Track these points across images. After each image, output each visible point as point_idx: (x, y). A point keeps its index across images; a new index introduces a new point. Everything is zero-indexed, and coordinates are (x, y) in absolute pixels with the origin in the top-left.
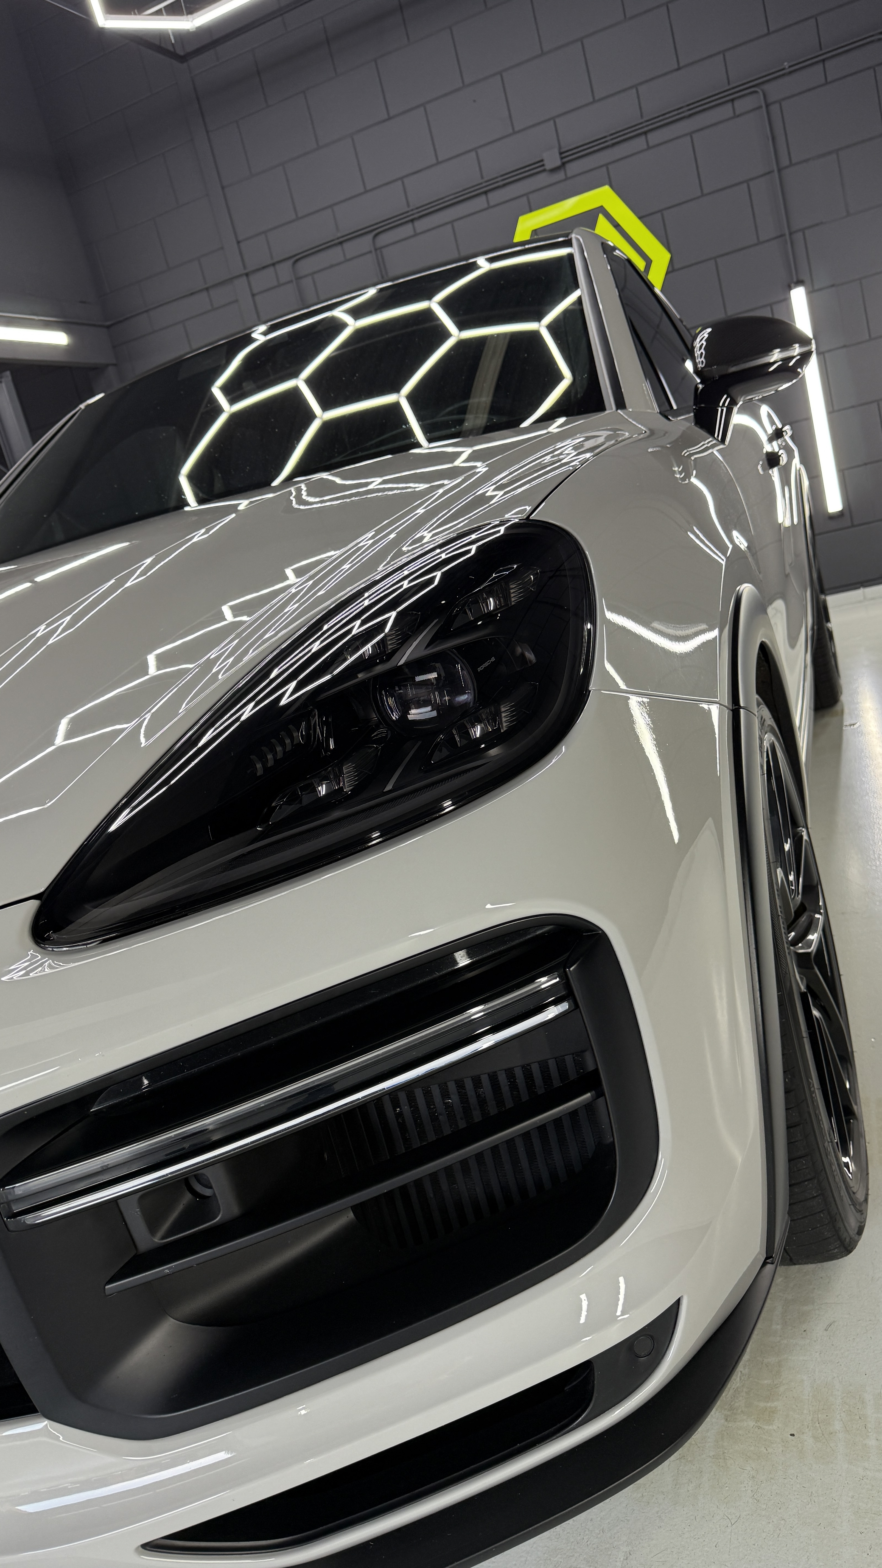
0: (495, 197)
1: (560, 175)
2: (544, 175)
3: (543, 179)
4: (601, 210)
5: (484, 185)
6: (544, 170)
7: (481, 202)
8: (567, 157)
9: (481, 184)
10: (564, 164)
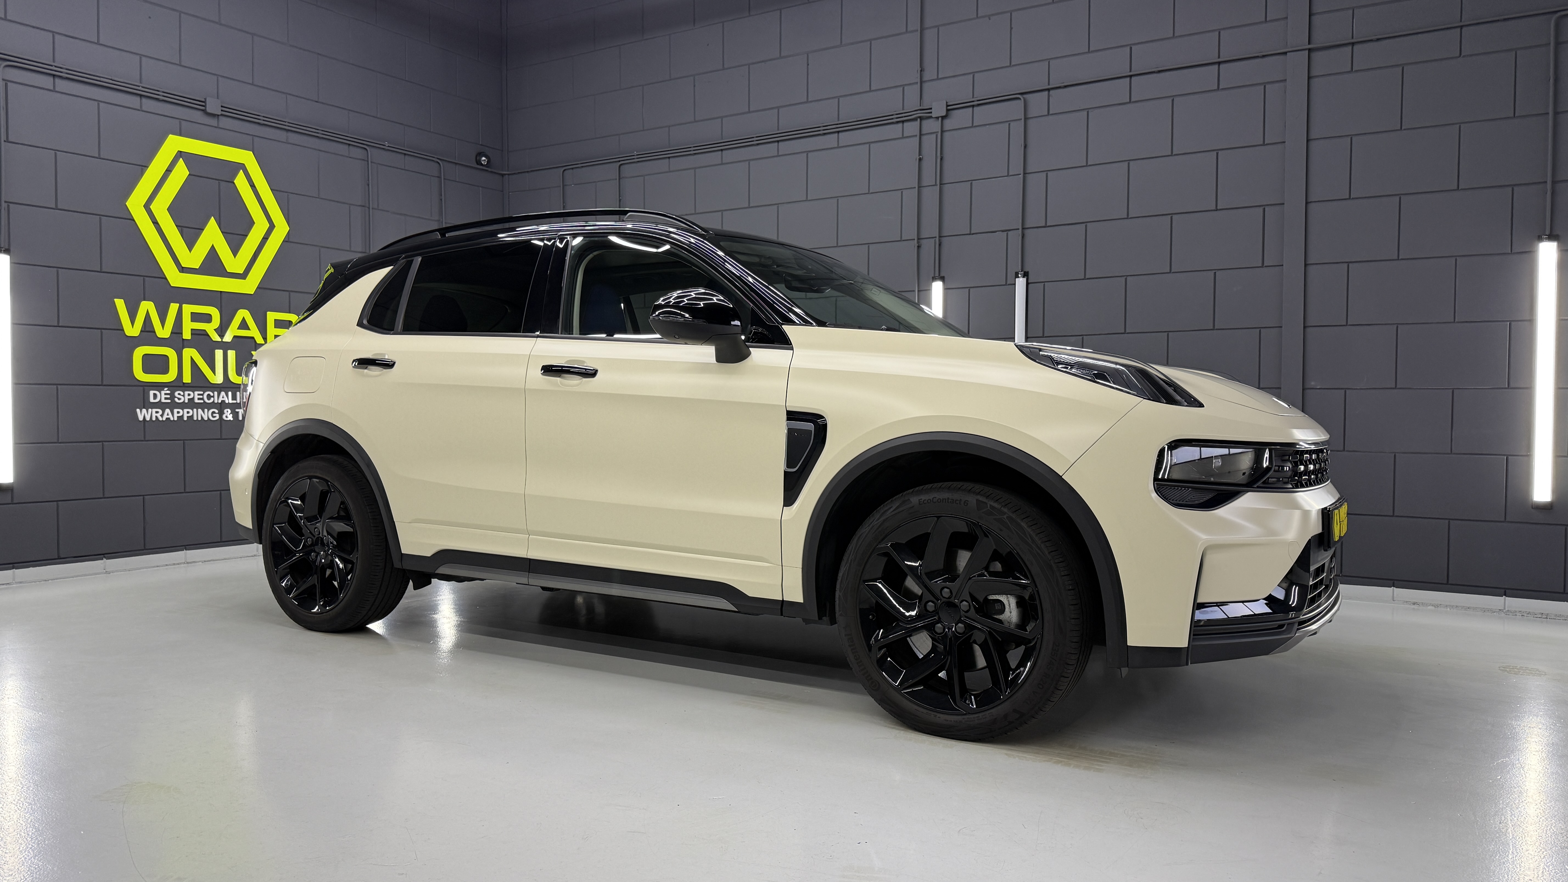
0: (148, 104)
1: (213, 122)
2: (200, 113)
3: (198, 116)
4: (242, 167)
5: (140, 88)
6: (204, 111)
7: (134, 101)
8: (228, 112)
9: (139, 86)
10: (222, 115)
